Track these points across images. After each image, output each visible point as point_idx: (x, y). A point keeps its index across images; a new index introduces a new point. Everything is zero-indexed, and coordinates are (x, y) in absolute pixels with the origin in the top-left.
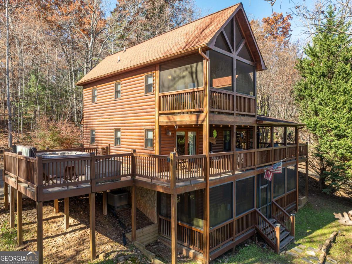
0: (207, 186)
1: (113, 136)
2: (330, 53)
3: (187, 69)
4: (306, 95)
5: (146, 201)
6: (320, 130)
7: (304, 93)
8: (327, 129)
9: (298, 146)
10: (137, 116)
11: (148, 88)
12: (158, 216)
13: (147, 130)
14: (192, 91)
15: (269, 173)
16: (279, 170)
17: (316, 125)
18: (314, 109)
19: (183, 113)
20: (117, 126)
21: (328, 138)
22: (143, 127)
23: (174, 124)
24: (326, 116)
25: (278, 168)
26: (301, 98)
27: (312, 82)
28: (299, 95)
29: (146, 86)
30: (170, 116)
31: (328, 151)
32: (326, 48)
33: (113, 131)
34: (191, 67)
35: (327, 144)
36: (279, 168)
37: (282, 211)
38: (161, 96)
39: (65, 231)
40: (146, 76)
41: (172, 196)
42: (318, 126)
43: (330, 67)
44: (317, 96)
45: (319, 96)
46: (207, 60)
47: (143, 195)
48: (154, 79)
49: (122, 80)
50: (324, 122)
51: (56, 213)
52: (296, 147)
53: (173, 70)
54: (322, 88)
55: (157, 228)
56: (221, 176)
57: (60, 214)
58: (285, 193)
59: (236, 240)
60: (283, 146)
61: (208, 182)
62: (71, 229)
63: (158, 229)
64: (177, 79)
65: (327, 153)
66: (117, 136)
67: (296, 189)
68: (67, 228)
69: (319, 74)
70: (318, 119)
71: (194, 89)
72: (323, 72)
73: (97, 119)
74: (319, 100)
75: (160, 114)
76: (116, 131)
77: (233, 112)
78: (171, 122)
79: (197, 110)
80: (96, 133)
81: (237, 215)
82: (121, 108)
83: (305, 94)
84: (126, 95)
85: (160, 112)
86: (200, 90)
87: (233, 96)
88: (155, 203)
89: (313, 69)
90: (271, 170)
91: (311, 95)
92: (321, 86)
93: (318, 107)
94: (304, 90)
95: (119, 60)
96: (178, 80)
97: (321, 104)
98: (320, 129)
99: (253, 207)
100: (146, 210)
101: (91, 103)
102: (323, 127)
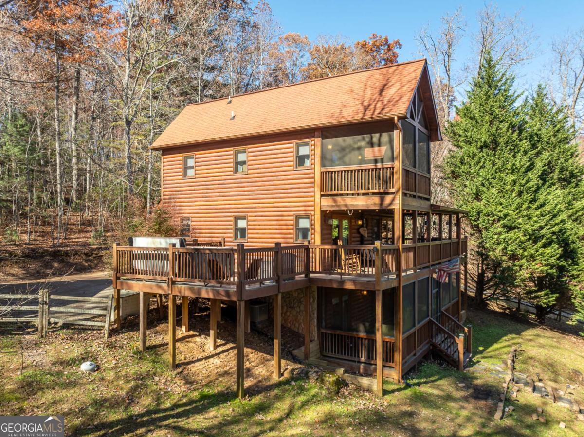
0: (399, 284)
1: (231, 227)
2: (492, 116)
3: (364, 139)
4: (463, 171)
5: (297, 312)
6: (484, 220)
7: (460, 168)
8: (493, 218)
9: (461, 241)
10: (280, 198)
11: (301, 160)
12: (319, 329)
13: (298, 218)
14: (373, 167)
15: (442, 272)
16: (456, 268)
17: (479, 213)
18: (475, 192)
19: (358, 194)
20: (239, 212)
21: (495, 231)
22: (292, 213)
23: (345, 209)
24: (491, 201)
25: (454, 266)
26: (455, 176)
27: (471, 154)
28: (453, 172)
29: (297, 157)
30: (339, 199)
31: (494, 248)
32: (488, 110)
33: (231, 218)
34: (372, 138)
35: (493, 238)
36: (457, 265)
37: (454, 321)
38: (323, 172)
39: (214, 353)
40: (296, 144)
41: (377, 292)
42: (481, 214)
43: (494, 135)
44: (478, 174)
45: (481, 174)
46: (401, 131)
47: (292, 305)
48: (312, 148)
49: (249, 146)
50: (490, 209)
51: (186, 332)
52: (458, 242)
53: (340, 139)
54: (484, 163)
55: (318, 346)
56: (408, 273)
57: (191, 333)
58: (450, 302)
59: (418, 355)
60: (449, 241)
61: (402, 279)
62: (220, 349)
63: (320, 347)
64: (347, 150)
65: (493, 250)
66: (237, 226)
67: (457, 299)
68: (214, 349)
69: (479, 144)
70: (481, 204)
71: (376, 166)
72: (485, 142)
73: (195, 202)
74: (481, 179)
75: (322, 196)
76: (237, 219)
77: (414, 194)
78: (337, 206)
79: (382, 190)
80: (193, 223)
81: (418, 323)
82: (248, 187)
83: (461, 170)
84: (258, 169)
85: (322, 193)
86: (385, 166)
87: (415, 174)
88: (314, 314)
89: (471, 137)
90: (445, 269)
91: (470, 172)
92: (483, 160)
93: (481, 188)
94: (460, 165)
95: (233, 116)
96: (350, 152)
97: (483, 185)
98: (485, 217)
99: (428, 316)
100: (297, 325)
101: (181, 177)
102: (488, 215)
